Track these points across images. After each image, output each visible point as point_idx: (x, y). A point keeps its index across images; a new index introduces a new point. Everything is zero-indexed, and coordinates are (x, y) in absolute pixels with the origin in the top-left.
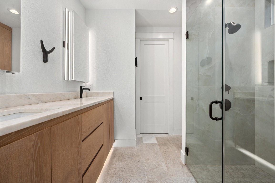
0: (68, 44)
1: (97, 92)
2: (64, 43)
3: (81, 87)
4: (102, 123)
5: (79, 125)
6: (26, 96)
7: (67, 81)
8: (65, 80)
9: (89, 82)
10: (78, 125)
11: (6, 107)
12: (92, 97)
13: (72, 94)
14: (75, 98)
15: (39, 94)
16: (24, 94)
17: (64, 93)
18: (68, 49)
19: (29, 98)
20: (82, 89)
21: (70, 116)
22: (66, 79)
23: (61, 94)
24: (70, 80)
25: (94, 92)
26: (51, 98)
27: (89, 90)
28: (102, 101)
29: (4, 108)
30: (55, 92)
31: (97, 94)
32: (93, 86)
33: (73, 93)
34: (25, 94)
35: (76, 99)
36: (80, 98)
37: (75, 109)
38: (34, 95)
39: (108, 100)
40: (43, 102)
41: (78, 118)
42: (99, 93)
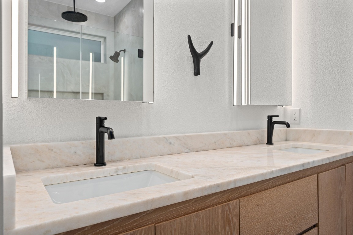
0: (240, 28)
1: (311, 131)
2: (232, 25)
3: (270, 118)
4: (314, 226)
5: (230, 227)
6: (166, 139)
7: (238, 106)
8: (233, 105)
9: (291, 105)
10: (227, 226)
11: (141, 157)
12: (299, 143)
13: (249, 134)
14: (258, 143)
15: (185, 136)
16: (163, 136)
17: (231, 132)
18: (240, 36)
19: (170, 143)
20: (271, 124)
21: (209, 202)
22: (235, 104)
23: (225, 134)
24: (243, 104)
25: (306, 130)
26: (205, 144)
27: (288, 126)
28: (314, 162)
29: (138, 158)
30: (214, 131)
31: (314, 135)
32: (302, 114)
33: (250, 131)
34: (165, 136)
35: (259, 146)
36: (267, 144)
37: (218, 186)
38: (177, 138)
39: (340, 158)
40: (192, 151)
41: (229, 209)
42: (320, 132)
